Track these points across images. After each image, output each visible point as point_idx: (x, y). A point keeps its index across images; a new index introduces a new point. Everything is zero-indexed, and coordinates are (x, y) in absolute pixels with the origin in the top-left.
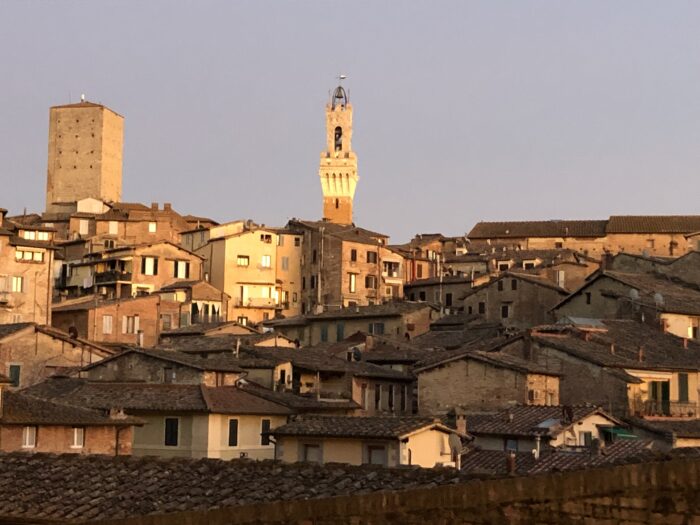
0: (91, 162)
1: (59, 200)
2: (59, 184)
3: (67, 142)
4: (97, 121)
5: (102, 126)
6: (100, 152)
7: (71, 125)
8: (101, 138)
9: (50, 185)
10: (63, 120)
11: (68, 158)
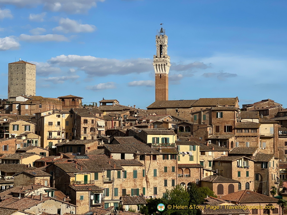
0: (22, 83)
1: (12, 96)
2: (12, 91)
3: (14, 76)
4: (24, 68)
5: (25, 70)
6: (25, 79)
7: (15, 70)
8: (25, 74)
9: (9, 91)
10: (13, 68)
11: (15, 81)
